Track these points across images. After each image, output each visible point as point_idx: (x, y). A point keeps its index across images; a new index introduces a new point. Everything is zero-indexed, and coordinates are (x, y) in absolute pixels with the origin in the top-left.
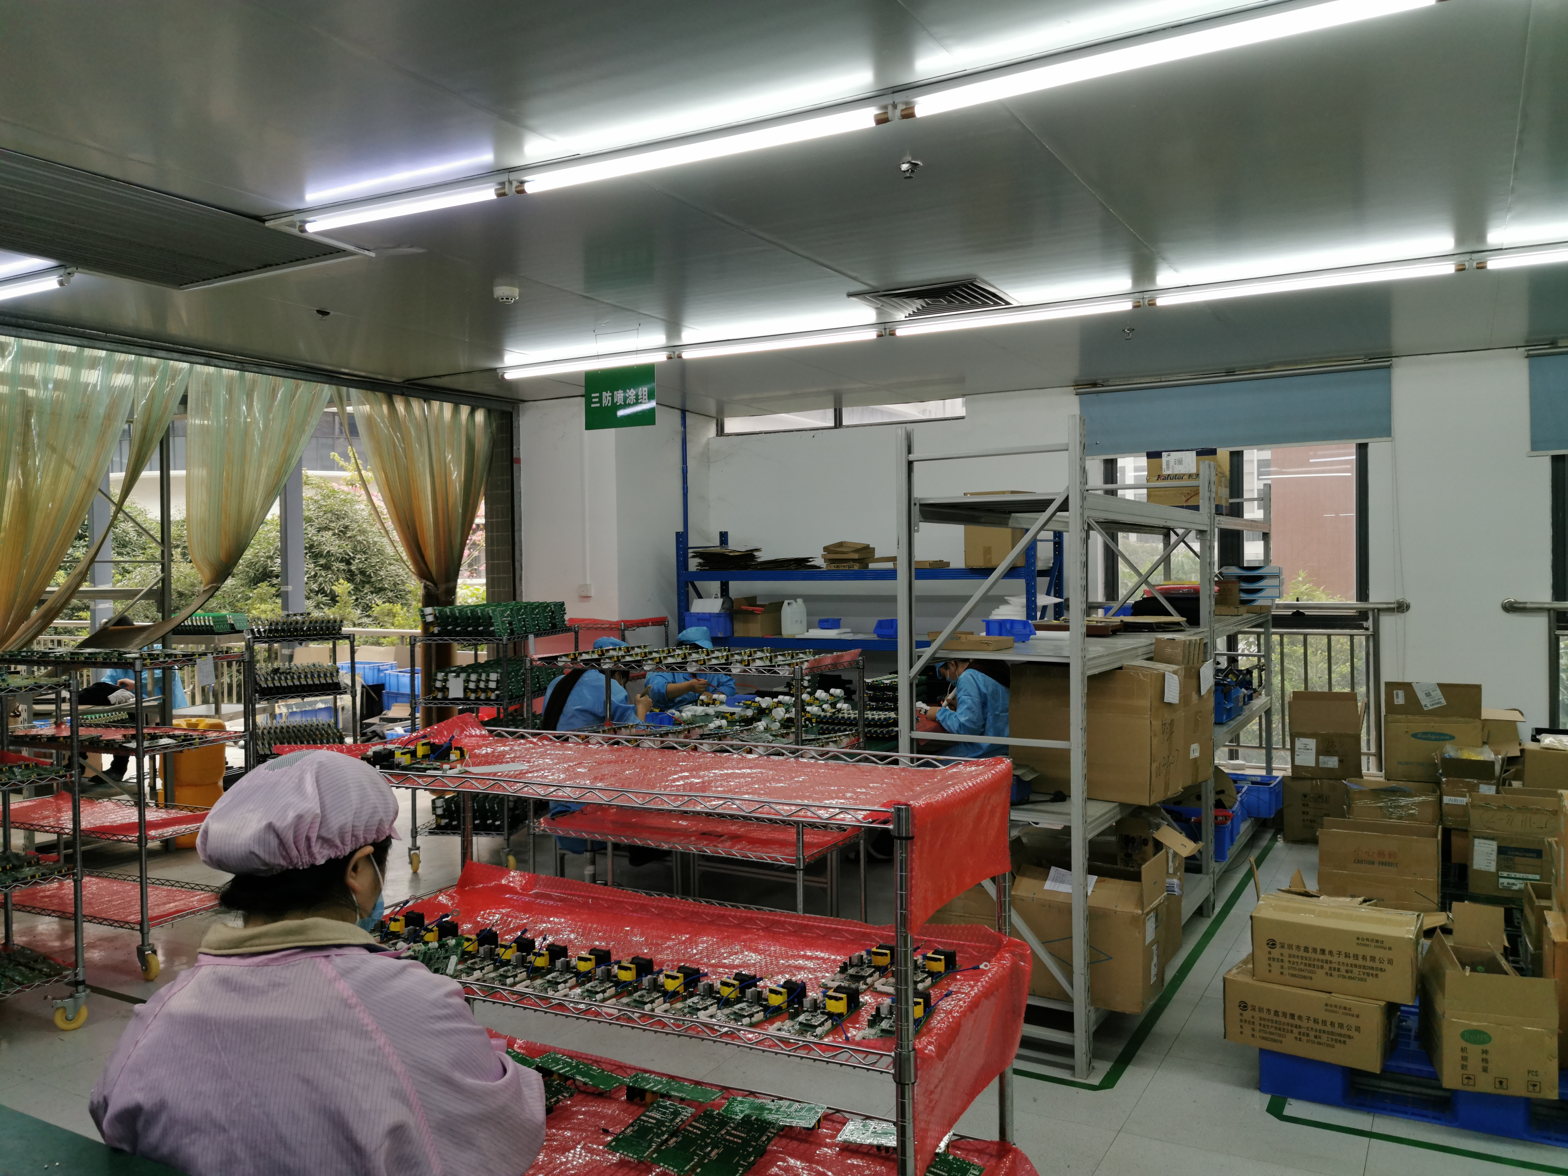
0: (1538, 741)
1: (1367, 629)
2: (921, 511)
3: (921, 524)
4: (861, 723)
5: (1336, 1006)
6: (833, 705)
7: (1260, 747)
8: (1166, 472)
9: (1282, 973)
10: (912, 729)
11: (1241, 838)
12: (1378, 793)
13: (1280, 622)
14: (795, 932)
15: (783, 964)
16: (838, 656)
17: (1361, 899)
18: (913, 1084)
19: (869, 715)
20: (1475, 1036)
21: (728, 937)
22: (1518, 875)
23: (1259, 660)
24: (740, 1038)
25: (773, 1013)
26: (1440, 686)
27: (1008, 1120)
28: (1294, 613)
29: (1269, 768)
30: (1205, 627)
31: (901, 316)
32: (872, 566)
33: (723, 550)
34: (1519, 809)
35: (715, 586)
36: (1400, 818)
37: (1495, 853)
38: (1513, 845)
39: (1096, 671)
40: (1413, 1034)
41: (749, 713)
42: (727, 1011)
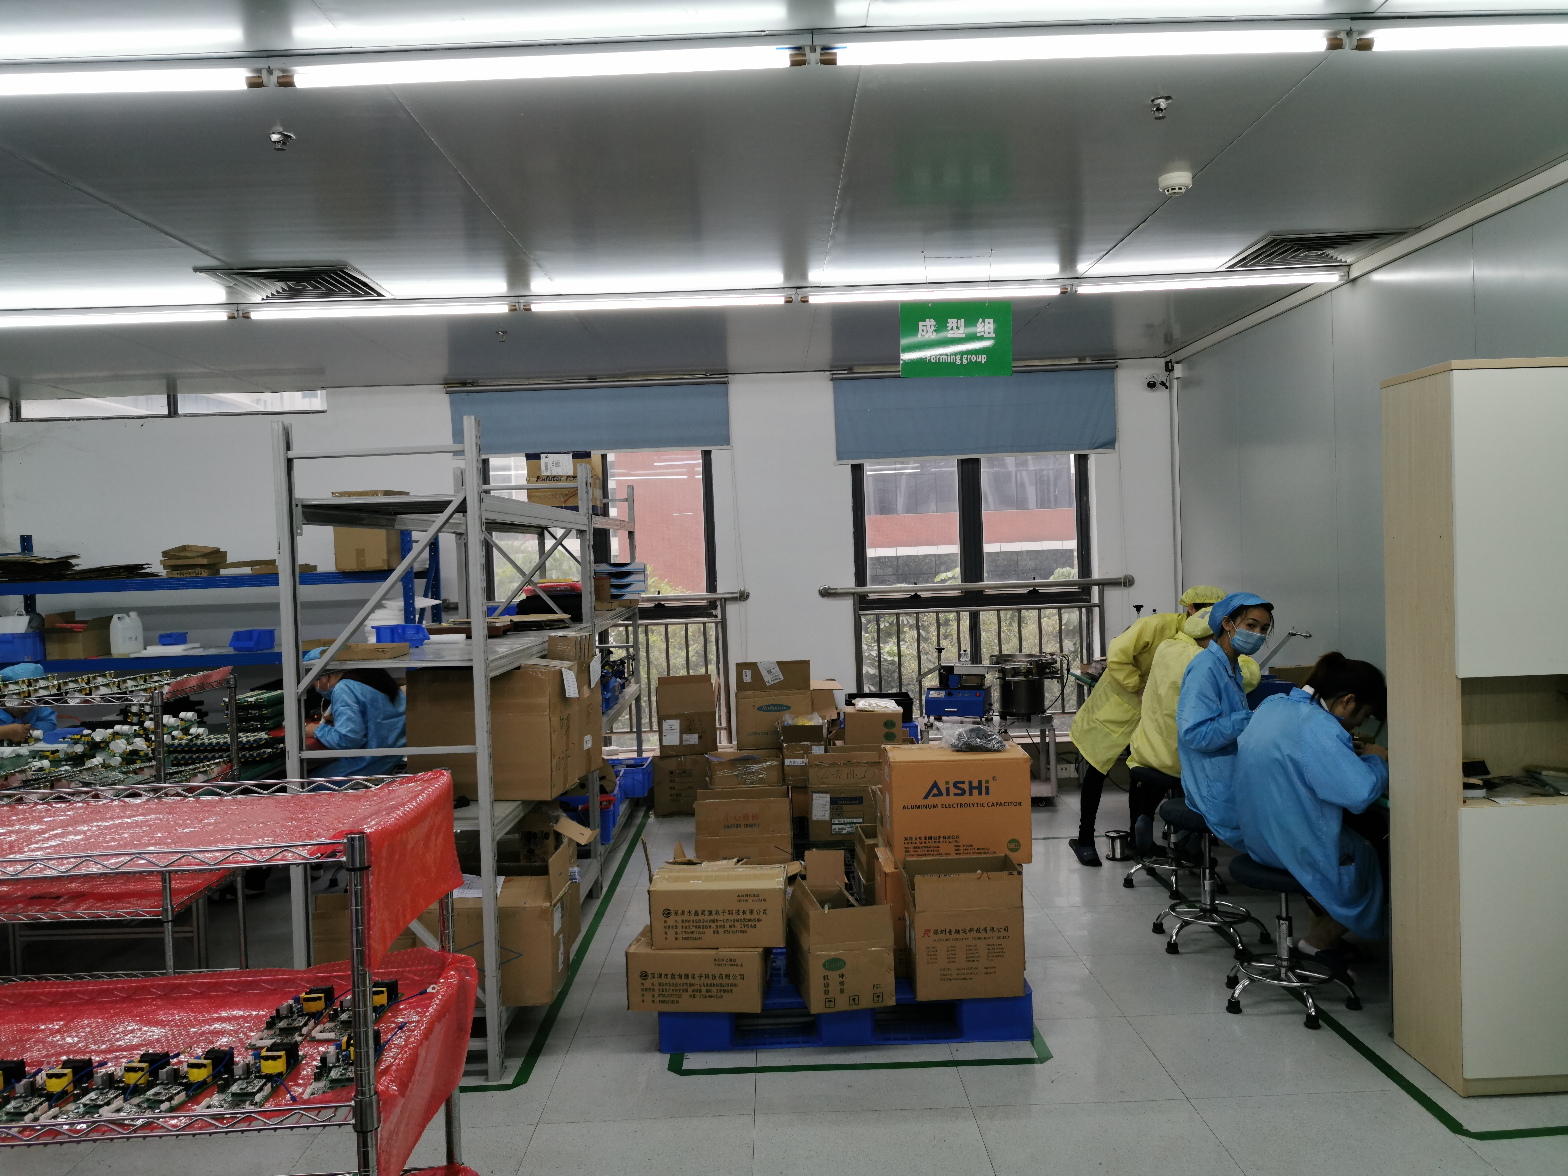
0: (853, 705)
1: (716, 617)
2: (303, 512)
3: (304, 526)
4: (234, 748)
5: (723, 960)
6: (186, 731)
7: (631, 732)
8: (544, 474)
9: (676, 939)
10: (301, 749)
11: (621, 820)
12: (734, 762)
13: (646, 614)
14: (202, 993)
15: (195, 1032)
16: (204, 676)
17: (735, 860)
18: (376, 1129)
19: (243, 737)
20: (834, 964)
21: (117, 1014)
22: (846, 821)
23: (628, 651)
24: (163, 1127)
25: (195, 1091)
26: (779, 663)
27: (455, 1140)
28: (656, 605)
29: (640, 751)
30: (587, 622)
31: (257, 297)
32: (224, 572)
33: (27, 558)
34: (845, 764)
35: (17, 601)
36: (752, 783)
37: (828, 804)
38: (842, 795)
39: (497, 673)
40: (782, 972)
41: (79, 749)
42: (136, 1100)
